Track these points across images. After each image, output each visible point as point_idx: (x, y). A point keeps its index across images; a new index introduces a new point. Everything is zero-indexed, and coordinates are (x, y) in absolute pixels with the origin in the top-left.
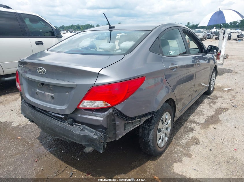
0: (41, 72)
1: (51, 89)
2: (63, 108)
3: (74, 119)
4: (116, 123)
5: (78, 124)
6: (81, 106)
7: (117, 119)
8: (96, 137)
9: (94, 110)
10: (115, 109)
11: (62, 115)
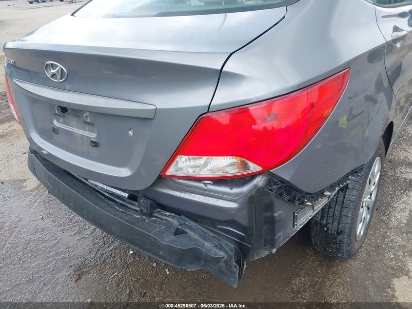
0: (53, 75)
1: (88, 120)
2: (124, 172)
3: (155, 201)
4: (275, 215)
5: (167, 213)
6: (171, 171)
7: (277, 203)
8: (222, 254)
9: (210, 182)
10: (273, 180)
11: (124, 191)
